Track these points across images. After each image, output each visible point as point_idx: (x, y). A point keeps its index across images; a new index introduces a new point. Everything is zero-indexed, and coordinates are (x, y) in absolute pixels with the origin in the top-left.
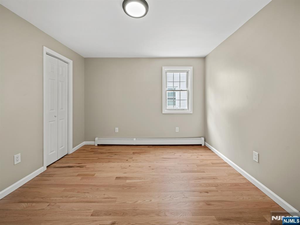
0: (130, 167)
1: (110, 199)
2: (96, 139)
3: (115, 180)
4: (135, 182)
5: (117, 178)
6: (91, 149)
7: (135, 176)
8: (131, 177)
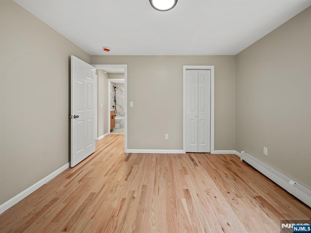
0: (213, 198)
1: (157, 191)
2: (242, 152)
3: (183, 189)
4: (183, 207)
5: (187, 190)
6: (231, 160)
7: (195, 206)
8: (191, 202)
